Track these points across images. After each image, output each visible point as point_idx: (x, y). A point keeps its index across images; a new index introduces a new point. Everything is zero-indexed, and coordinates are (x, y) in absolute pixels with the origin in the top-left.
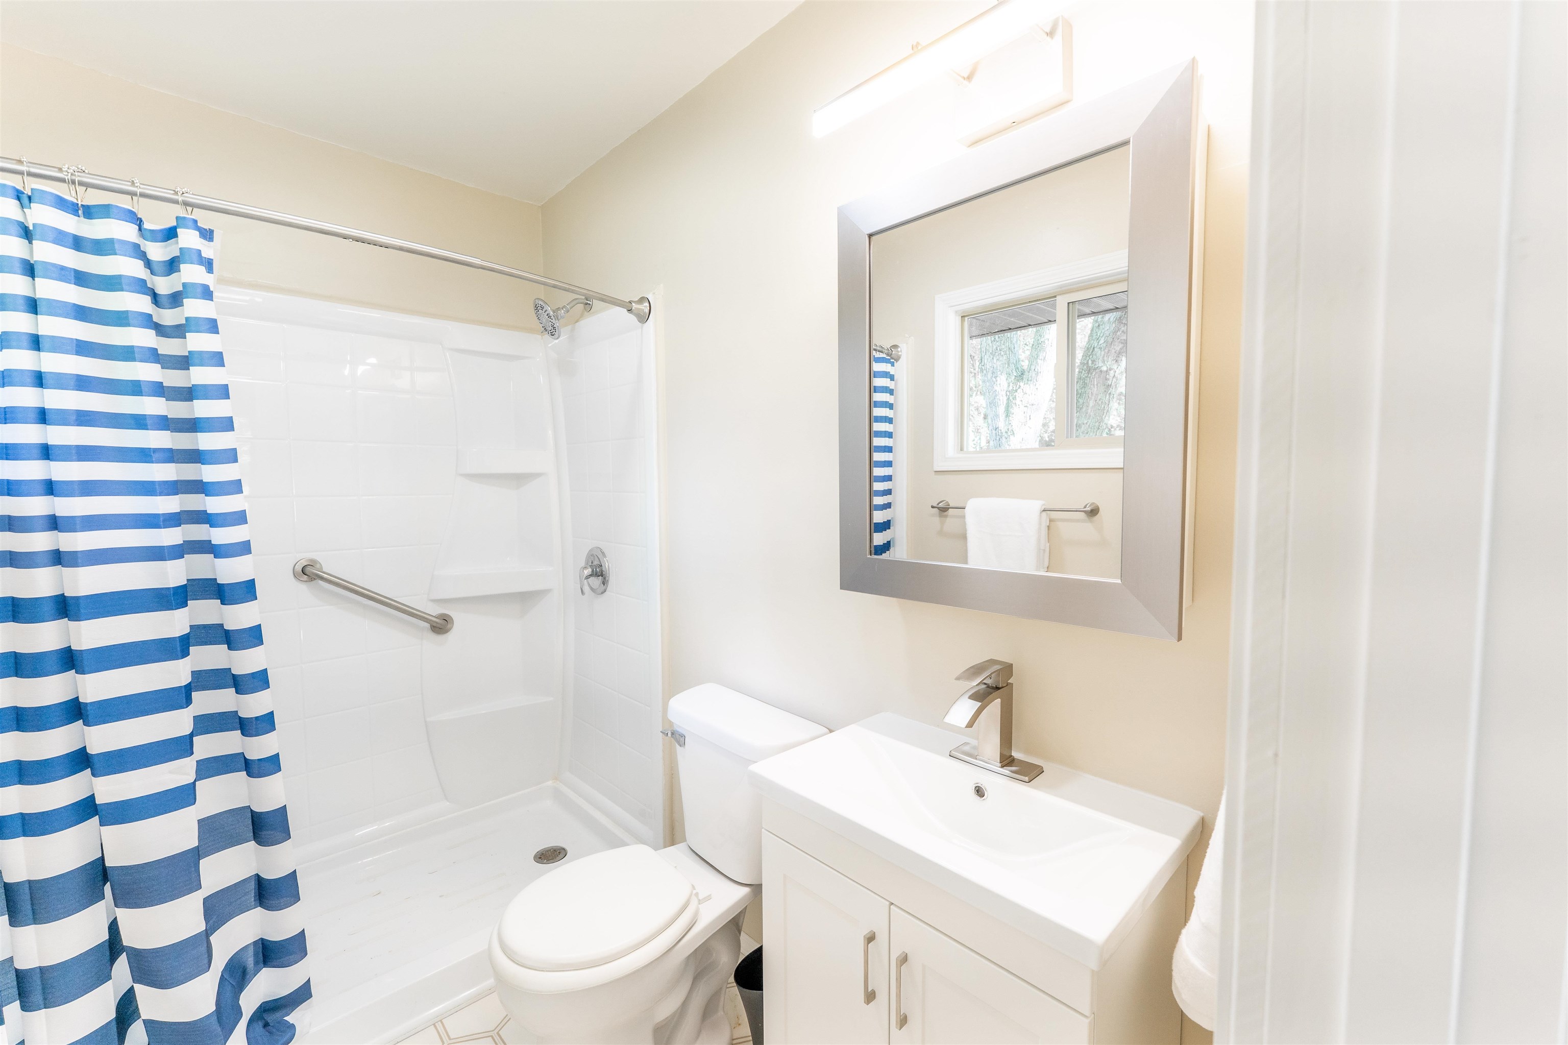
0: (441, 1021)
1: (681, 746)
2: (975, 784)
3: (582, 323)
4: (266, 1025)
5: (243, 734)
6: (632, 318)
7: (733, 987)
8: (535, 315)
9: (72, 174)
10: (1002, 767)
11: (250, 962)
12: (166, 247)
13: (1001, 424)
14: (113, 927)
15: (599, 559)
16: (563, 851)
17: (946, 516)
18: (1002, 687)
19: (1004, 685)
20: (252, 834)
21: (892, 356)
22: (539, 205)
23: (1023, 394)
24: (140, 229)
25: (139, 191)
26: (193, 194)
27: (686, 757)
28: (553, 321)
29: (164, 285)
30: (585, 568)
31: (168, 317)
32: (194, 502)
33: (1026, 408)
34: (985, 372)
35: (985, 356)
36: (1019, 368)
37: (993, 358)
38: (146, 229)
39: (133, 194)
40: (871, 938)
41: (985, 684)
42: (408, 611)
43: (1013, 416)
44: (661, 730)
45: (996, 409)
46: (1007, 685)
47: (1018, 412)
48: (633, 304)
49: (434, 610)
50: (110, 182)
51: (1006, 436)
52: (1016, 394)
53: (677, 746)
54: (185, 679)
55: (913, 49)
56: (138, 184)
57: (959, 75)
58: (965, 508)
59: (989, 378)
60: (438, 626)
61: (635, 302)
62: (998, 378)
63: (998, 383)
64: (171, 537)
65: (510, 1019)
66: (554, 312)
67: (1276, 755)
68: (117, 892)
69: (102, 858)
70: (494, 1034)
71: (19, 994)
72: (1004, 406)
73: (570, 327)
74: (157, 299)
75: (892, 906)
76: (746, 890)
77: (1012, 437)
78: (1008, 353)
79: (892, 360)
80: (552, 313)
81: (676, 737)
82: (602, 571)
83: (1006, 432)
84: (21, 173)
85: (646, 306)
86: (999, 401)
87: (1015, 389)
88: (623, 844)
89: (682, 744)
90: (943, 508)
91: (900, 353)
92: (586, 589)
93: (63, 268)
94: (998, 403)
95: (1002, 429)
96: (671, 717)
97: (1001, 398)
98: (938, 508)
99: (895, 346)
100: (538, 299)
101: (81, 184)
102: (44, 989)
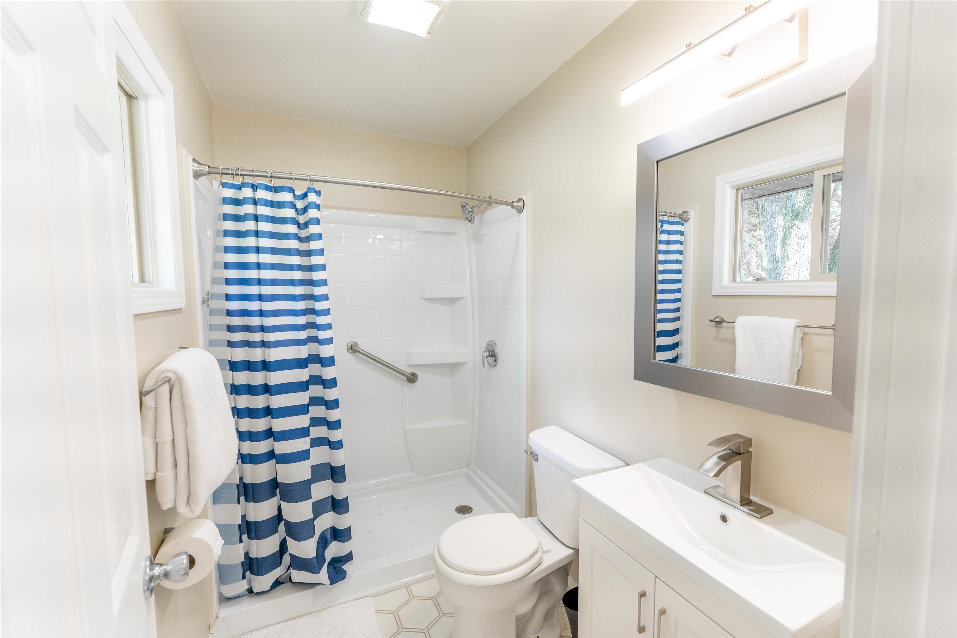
0: (409, 586)
1: (535, 461)
2: (721, 513)
3: (487, 213)
4: (334, 568)
5: (328, 428)
6: (514, 211)
7: (562, 606)
8: (462, 211)
9: (270, 174)
10: (741, 505)
11: (329, 536)
12: (303, 202)
13: (778, 252)
14: (279, 508)
15: (493, 347)
16: (470, 509)
17: (721, 327)
18: (743, 453)
19: (745, 452)
20: (330, 476)
21: (683, 218)
22: (465, 147)
23: (797, 229)
24: (294, 195)
25: (294, 177)
26: (313, 176)
27: (538, 467)
28: (471, 214)
29: (302, 219)
30: (485, 352)
31: (303, 233)
32: (311, 318)
33: (800, 240)
34: (765, 215)
35: (766, 203)
36: (795, 210)
37: (772, 205)
38: (296, 195)
39: (291, 179)
40: (643, 595)
41: (731, 450)
42: (397, 371)
43: (789, 246)
44: (525, 450)
45: (774, 242)
46: (747, 452)
47: (793, 244)
48: (514, 203)
49: (408, 370)
50: (283, 175)
51: (782, 261)
52: (792, 230)
53: (534, 461)
54: (307, 401)
55: (687, 47)
56: (294, 174)
57: (722, 54)
58: (735, 323)
59: (769, 219)
60: (411, 379)
61: (515, 202)
62: (776, 219)
63: (776, 222)
64: (302, 335)
65: (442, 593)
66: (471, 208)
67: (878, 533)
68: (282, 494)
69: (276, 478)
70: (434, 599)
71: (247, 531)
72: (780, 239)
73: (479, 216)
74: (300, 226)
75: (657, 579)
76: (571, 551)
77: (787, 262)
78: (785, 200)
79: (682, 222)
80: (470, 209)
81: (533, 456)
82: (494, 354)
83: (782, 258)
84: (253, 176)
85: (522, 204)
86: (777, 236)
87: (790, 226)
88: (503, 511)
89: (536, 460)
90: (717, 321)
91: (689, 216)
92: (486, 363)
93: (267, 216)
94: (776, 237)
95: (779, 256)
96: (530, 443)
97: (779, 233)
98: (715, 322)
99: (686, 212)
100: (463, 202)
101: (274, 177)
102: (255, 531)
